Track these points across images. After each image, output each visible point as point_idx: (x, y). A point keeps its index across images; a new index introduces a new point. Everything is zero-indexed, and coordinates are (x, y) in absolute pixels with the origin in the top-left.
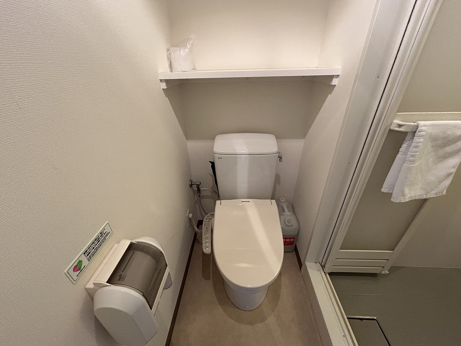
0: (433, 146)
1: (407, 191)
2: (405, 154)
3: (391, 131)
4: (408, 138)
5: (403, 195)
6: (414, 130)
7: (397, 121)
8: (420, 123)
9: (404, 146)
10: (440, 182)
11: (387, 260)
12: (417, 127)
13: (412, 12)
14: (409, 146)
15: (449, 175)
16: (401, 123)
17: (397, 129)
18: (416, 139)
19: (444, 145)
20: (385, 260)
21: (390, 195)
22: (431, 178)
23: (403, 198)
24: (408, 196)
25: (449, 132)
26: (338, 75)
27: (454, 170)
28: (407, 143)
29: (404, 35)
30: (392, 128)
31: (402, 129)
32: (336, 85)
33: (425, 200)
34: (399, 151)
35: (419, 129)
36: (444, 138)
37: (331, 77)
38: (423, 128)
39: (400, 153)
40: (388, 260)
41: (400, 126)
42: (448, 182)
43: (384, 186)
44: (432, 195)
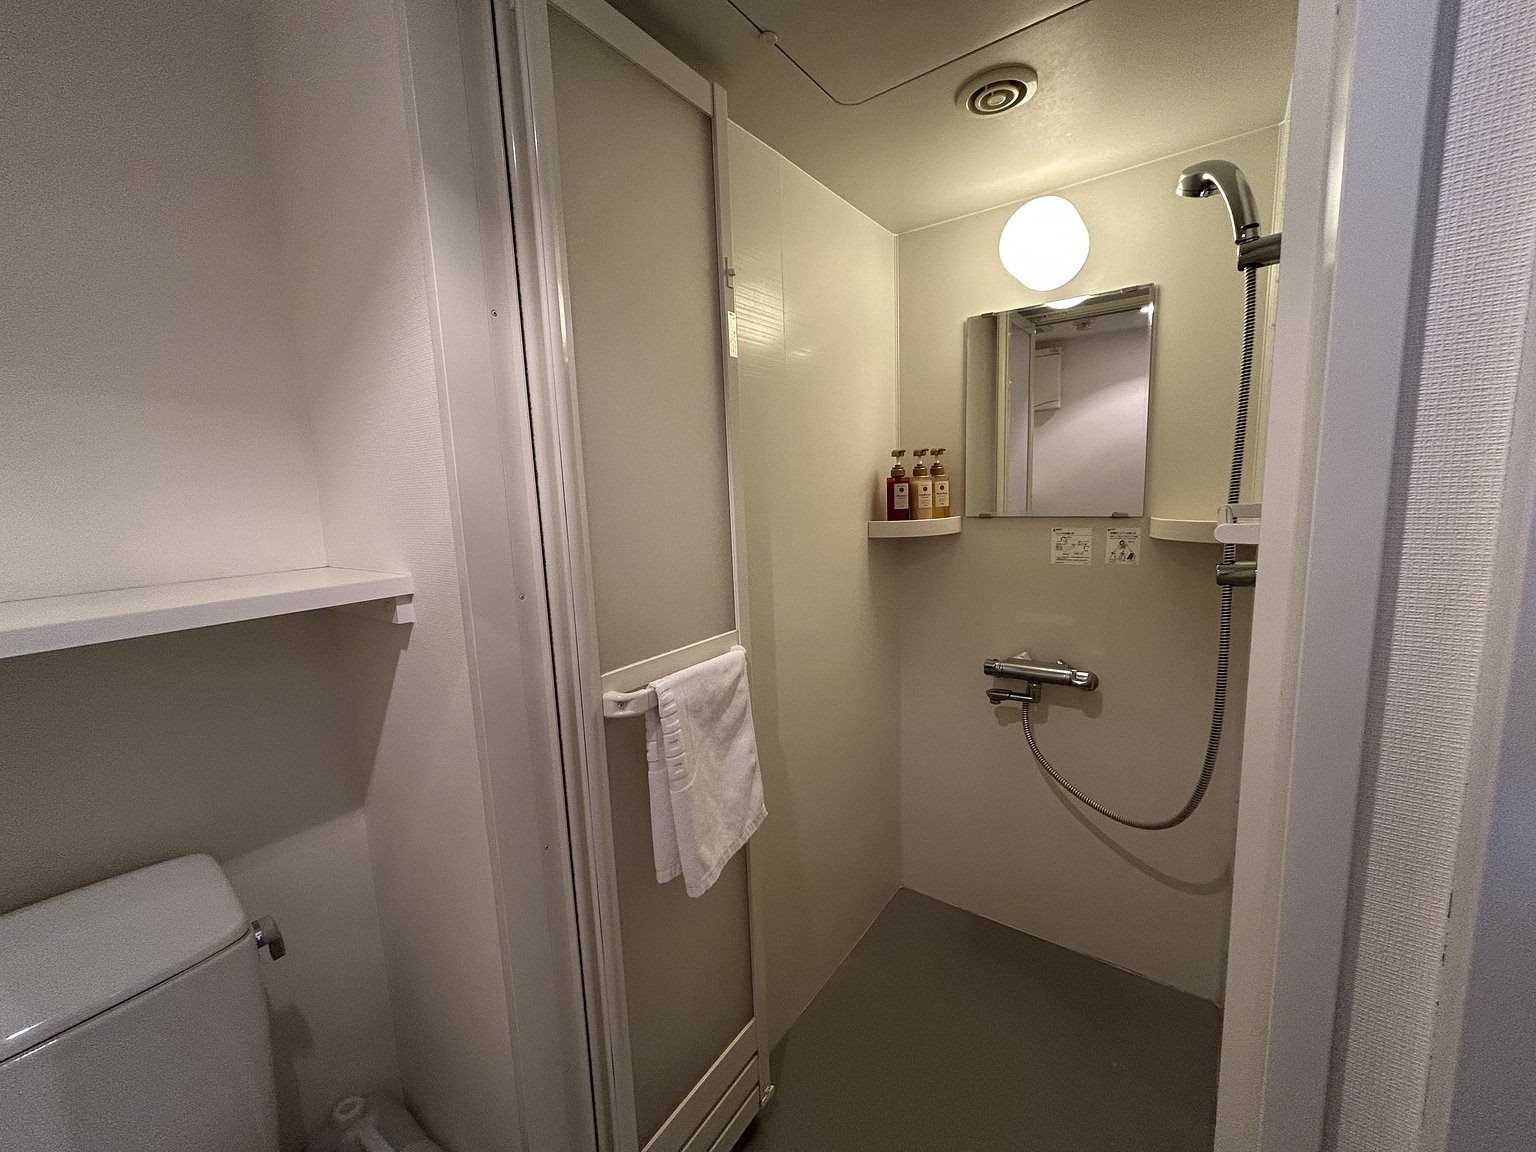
0: (701, 726)
1: (705, 851)
2: (662, 763)
3: (608, 721)
4: (650, 724)
5: (705, 868)
6: (653, 705)
7: (612, 695)
8: (657, 686)
9: (651, 745)
10: (748, 793)
11: (754, 1056)
12: (655, 695)
13: (534, 457)
14: (660, 742)
15: (753, 770)
16: (621, 696)
17: (620, 713)
18: (667, 724)
19: (716, 716)
20: (751, 1059)
21: (679, 882)
22: (732, 793)
23: (708, 874)
24: (714, 864)
25: (712, 687)
26: (411, 596)
27: (754, 758)
28: (654, 738)
29: (539, 501)
30: (609, 713)
31: (628, 712)
32: (411, 624)
33: (745, 848)
34: (647, 762)
35: (661, 698)
36: (711, 702)
37: (389, 604)
38: (667, 694)
39: (651, 765)
40: (756, 1053)
41: (622, 704)
42: (758, 788)
43: (658, 865)
44: (749, 833)
